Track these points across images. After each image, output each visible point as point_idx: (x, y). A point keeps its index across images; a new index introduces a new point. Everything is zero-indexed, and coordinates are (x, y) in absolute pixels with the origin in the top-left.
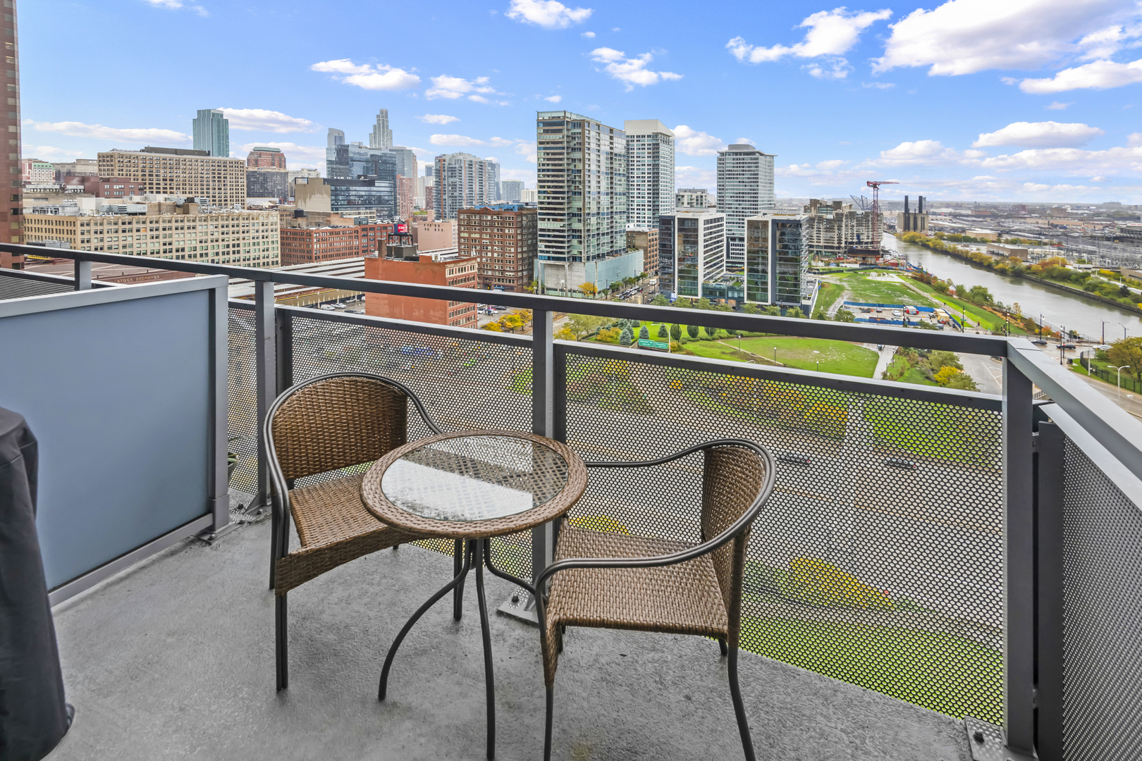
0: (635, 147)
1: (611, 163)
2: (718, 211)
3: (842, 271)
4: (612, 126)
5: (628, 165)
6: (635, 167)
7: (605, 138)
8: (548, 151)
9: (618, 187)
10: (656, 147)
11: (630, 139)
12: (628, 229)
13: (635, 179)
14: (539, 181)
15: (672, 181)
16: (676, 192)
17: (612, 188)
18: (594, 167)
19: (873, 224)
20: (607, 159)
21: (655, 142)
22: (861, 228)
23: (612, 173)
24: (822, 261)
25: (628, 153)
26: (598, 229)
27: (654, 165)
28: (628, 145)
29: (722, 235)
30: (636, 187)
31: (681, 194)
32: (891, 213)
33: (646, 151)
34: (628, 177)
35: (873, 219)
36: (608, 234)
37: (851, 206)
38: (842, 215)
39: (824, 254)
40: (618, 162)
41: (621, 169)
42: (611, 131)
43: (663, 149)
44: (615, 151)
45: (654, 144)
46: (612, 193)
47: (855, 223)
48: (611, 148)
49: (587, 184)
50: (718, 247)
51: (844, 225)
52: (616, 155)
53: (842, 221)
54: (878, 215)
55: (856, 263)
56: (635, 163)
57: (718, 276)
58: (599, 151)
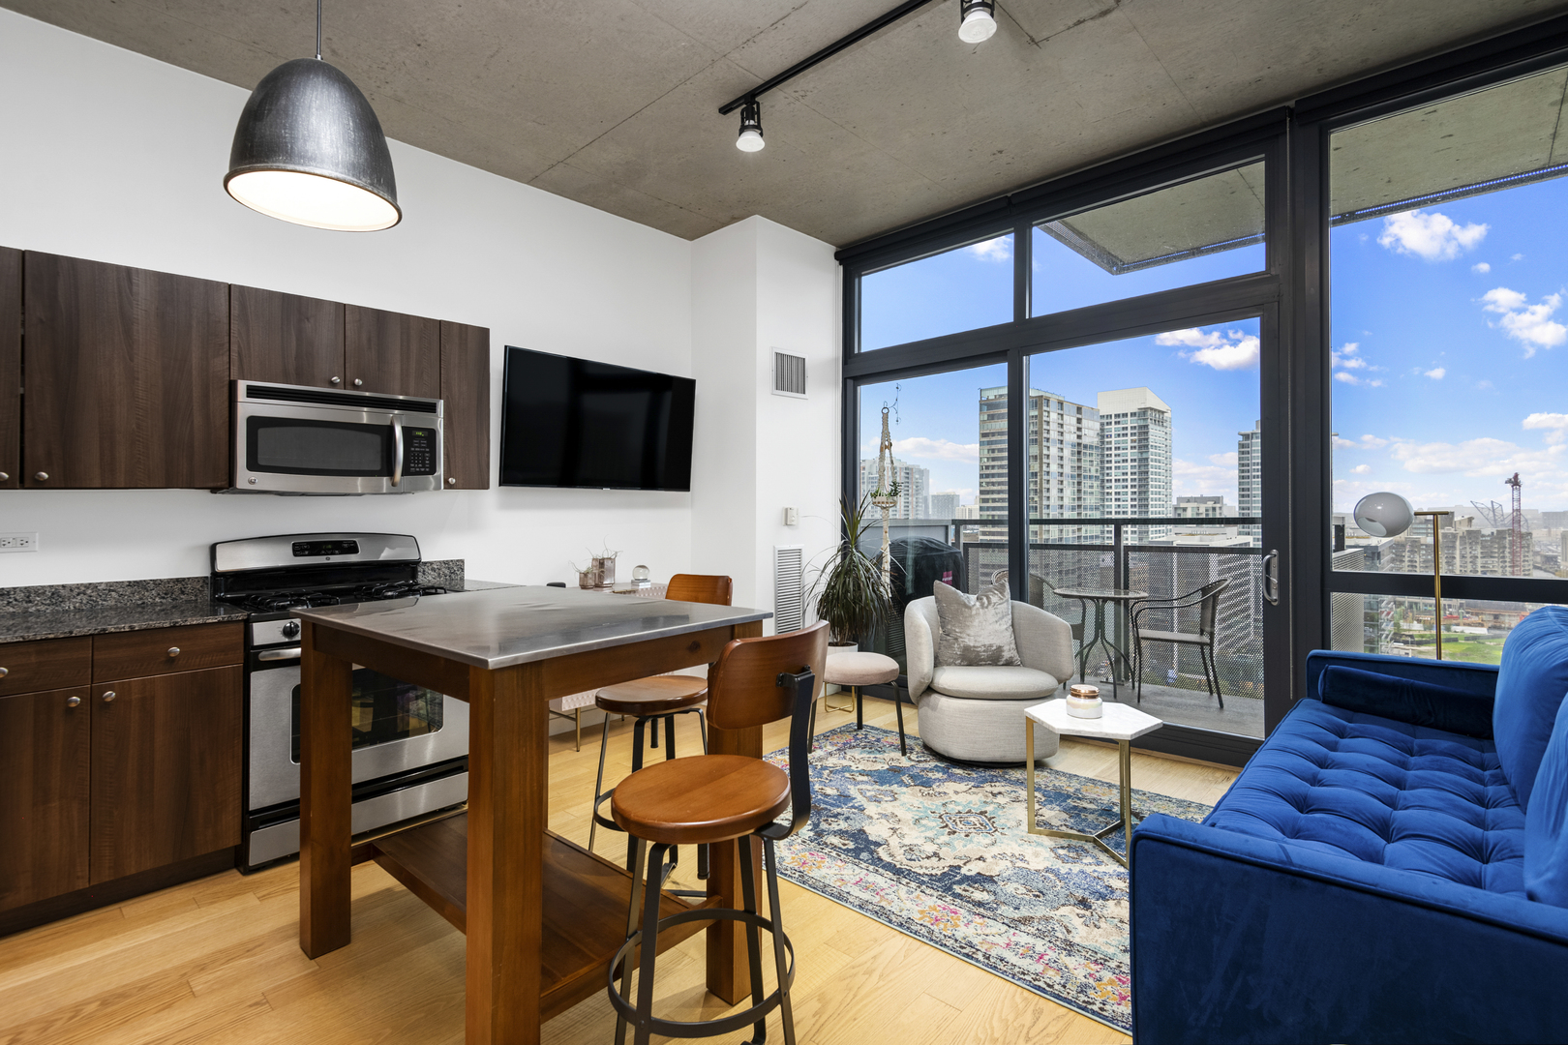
0: (1113, 433)
1: (1079, 460)
2: (1240, 533)
3: (1455, 640)
4: (1080, 403)
5: (1102, 462)
6: (1113, 465)
7: (1070, 421)
8: (993, 447)
9: (1088, 497)
10: (1143, 432)
11: (1105, 421)
12: (1102, 565)
13: (1113, 484)
14: (982, 492)
15: (1168, 484)
16: (1175, 502)
17: (1079, 499)
18: (1054, 468)
19: (1513, 553)
20: (1073, 454)
21: (1142, 423)
22: (1490, 561)
23: (1079, 475)
24: (1419, 621)
25: (1103, 443)
26: (1060, 564)
27: (1140, 460)
28: (1102, 430)
29: (1247, 574)
30: (1113, 497)
31: (1183, 505)
32: (1550, 532)
33: (1129, 438)
34: (1103, 481)
35: (1512, 544)
36: (1073, 571)
37: (1470, 520)
38: (1454, 536)
39: (1422, 607)
40: (1088, 459)
41: (1093, 469)
42: (1079, 410)
43: (1155, 433)
44: (1085, 441)
45: (1140, 427)
46: (1079, 506)
47: (1478, 551)
48: (1079, 437)
49: (1045, 494)
50: (1241, 594)
51: (1458, 556)
52: (1085, 447)
53: (1454, 547)
54: (1522, 536)
55: (1482, 625)
56: (1113, 459)
57: (1242, 643)
58: (1061, 442)
